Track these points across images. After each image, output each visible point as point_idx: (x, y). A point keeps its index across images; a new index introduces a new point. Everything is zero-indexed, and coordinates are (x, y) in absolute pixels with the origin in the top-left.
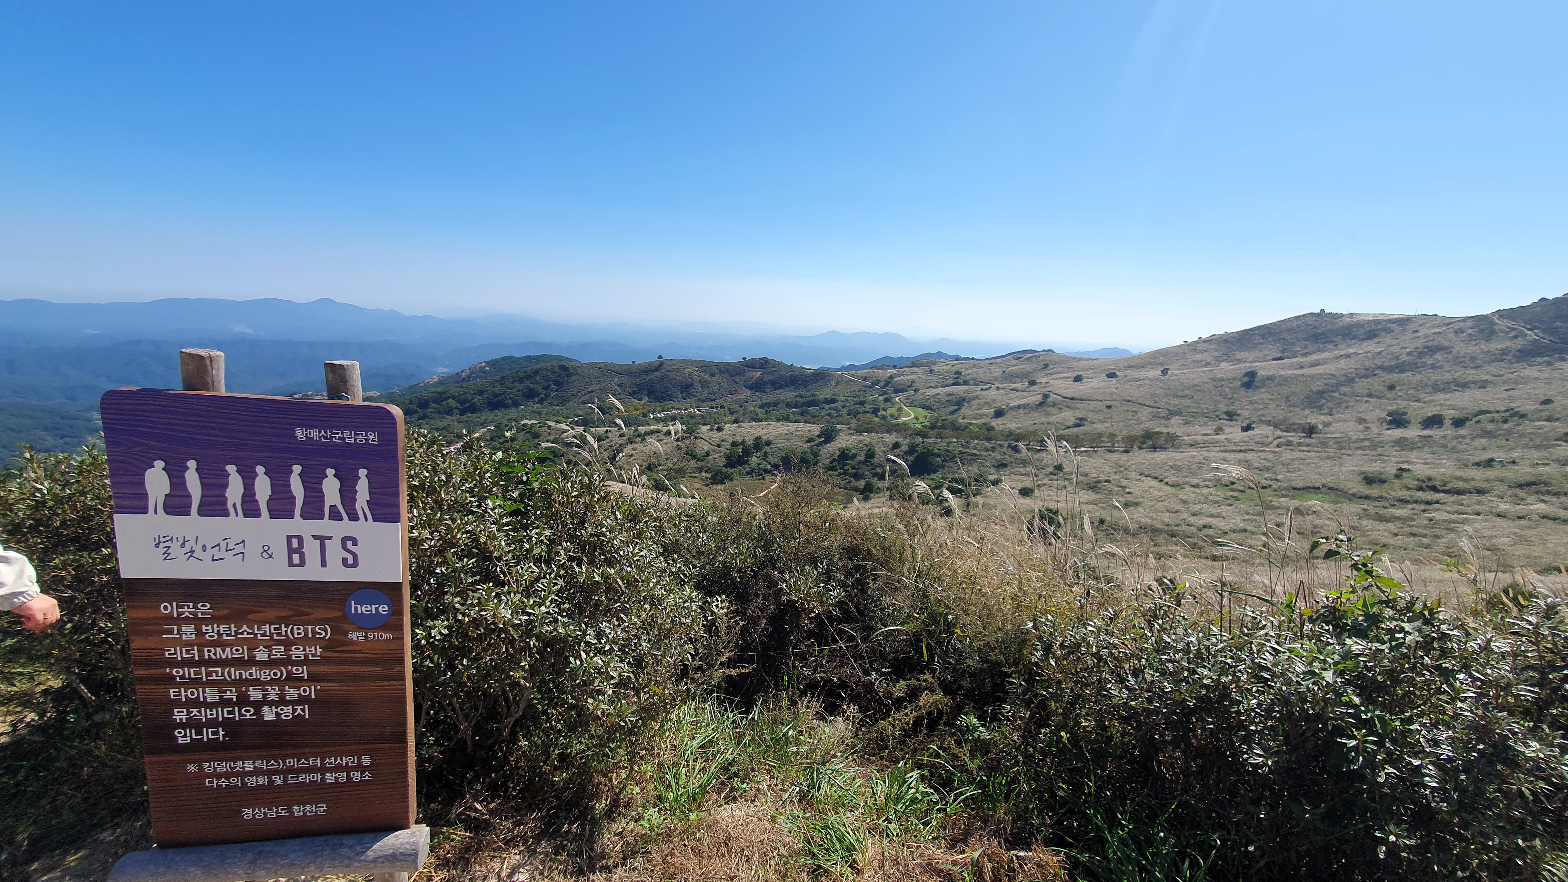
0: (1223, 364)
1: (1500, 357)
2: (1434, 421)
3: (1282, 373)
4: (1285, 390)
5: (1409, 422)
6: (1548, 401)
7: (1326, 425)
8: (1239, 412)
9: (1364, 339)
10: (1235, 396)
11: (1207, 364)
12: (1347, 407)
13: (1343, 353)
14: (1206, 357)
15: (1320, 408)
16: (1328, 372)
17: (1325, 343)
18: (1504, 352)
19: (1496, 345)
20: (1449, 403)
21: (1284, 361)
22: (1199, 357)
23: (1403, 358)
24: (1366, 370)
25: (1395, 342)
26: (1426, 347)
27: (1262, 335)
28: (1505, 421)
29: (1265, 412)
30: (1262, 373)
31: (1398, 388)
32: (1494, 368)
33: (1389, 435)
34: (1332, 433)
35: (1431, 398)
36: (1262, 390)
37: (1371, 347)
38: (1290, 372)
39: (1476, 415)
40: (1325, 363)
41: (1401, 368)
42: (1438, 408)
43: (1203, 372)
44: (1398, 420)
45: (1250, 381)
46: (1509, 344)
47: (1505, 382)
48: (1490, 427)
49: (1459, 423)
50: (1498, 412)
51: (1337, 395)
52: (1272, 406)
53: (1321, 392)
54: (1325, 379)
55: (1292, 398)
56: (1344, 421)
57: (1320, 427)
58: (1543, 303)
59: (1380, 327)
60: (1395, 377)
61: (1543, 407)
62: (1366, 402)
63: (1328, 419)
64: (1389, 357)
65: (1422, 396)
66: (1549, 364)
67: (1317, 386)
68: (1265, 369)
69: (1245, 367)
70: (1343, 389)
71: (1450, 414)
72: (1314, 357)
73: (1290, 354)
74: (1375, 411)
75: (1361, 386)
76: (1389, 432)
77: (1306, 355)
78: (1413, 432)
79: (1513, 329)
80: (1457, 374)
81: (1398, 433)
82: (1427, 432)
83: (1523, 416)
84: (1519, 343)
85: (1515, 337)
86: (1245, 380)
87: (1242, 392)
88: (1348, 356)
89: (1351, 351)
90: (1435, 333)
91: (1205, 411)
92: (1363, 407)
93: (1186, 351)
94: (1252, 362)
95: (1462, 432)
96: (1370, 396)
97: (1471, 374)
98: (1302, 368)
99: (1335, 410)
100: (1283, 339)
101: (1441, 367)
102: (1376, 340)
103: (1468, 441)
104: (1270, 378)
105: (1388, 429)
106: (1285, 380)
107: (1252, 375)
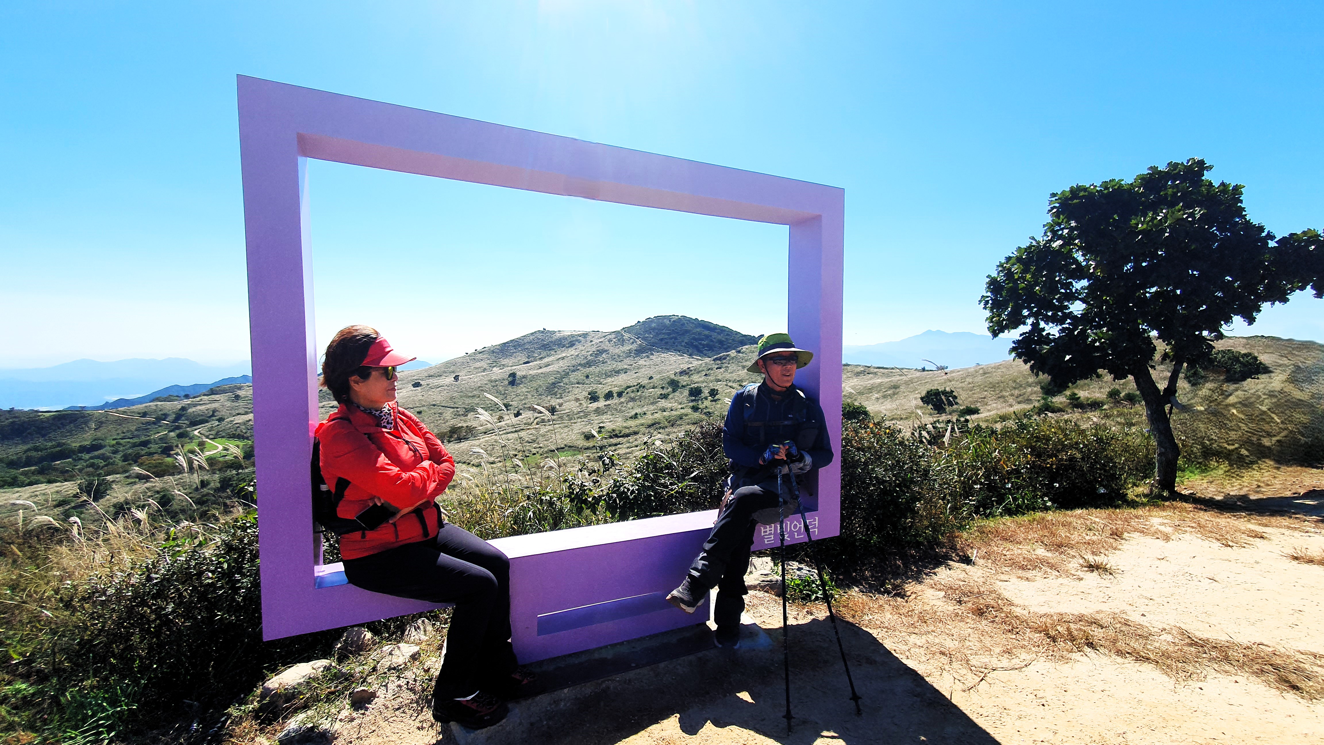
0: (495, 369)
1: (629, 354)
2: (609, 396)
3: (531, 372)
4: (535, 384)
5: (599, 398)
6: (651, 378)
7: (560, 405)
8: (511, 403)
9: (569, 347)
10: (507, 392)
11: (484, 370)
12: (569, 392)
13: (560, 356)
14: (484, 364)
15: (555, 394)
16: (555, 369)
17: (550, 350)
18: (630, 351)
19: (627, 348)
20: (614, 383)
21: (531, 364)
22: (478, 364)
23: (590, 358)
24: (573, 367)
25: (583, 348)
26: (598, 351)
27: (514, 346)
28: (638, 391)
29: (526, 401)
30: (519, 374)
31: (590, 377)
32: (628, 361)
33: (592, 407)
34: (564, 410)
35: (605, 381)
36: (521, 386)
37: (572, 352)
38: (535, 371)
39: (626, 389)
40: (552, 364)
41: (589, 364)
42: (610, 387)
43: (483, 376)
44: (594, 397)
45: (513, 380)
46: (631, 347)
47: (634, 368)
48: (633, 395)
49: (620, 394)
50: (634, 386)
51: (562, 384)
52: (530, 396)
53: (554, 384)
54: (555, 374)
55: (539, 389)
56: (569, 401)
57: (557, 407)
58: (639, 324)
59: (574, 339)
60: (588, 370)
61: (650, 381)
62: (578, 387)
63: (561, 401)
64: (583, 357)
65: (602, 380)
66: (648, 357)
67: (551, 380)
68: (521, 370)
69: (508, 370)
70: (565, 380)
71: (615, 390)
72: (546, 360)
73: (532, 359)
74: (582, 393)
75: (573, 377)
76: (591, 405)
77: (541, 359)
78: (601, 403)
79: (631, 338)
80: (614, 366)
81: (595, 405)
82: (608, 402)
83: (644, 387)
84: (634, 347)
85: (633, 343)
86: (510, 379)
87: (510, 388)
88: (563, 358)
89: (564, 355)
90: (600, 342)
91: (489, 405)
92: (576, 391)
93: (469, 361)
94: (512, 366)
95: (622, 400)
96: (578, 383)
97: (620, 366)
98: (541, 368)
99: (563, 395)
100: (527, 349)
101: (606, 362)
102: (574, 347)
103: (625, 405)
104: (524, 377)
105: (590, 403)
106: (533, 378)
107: (513, 375)
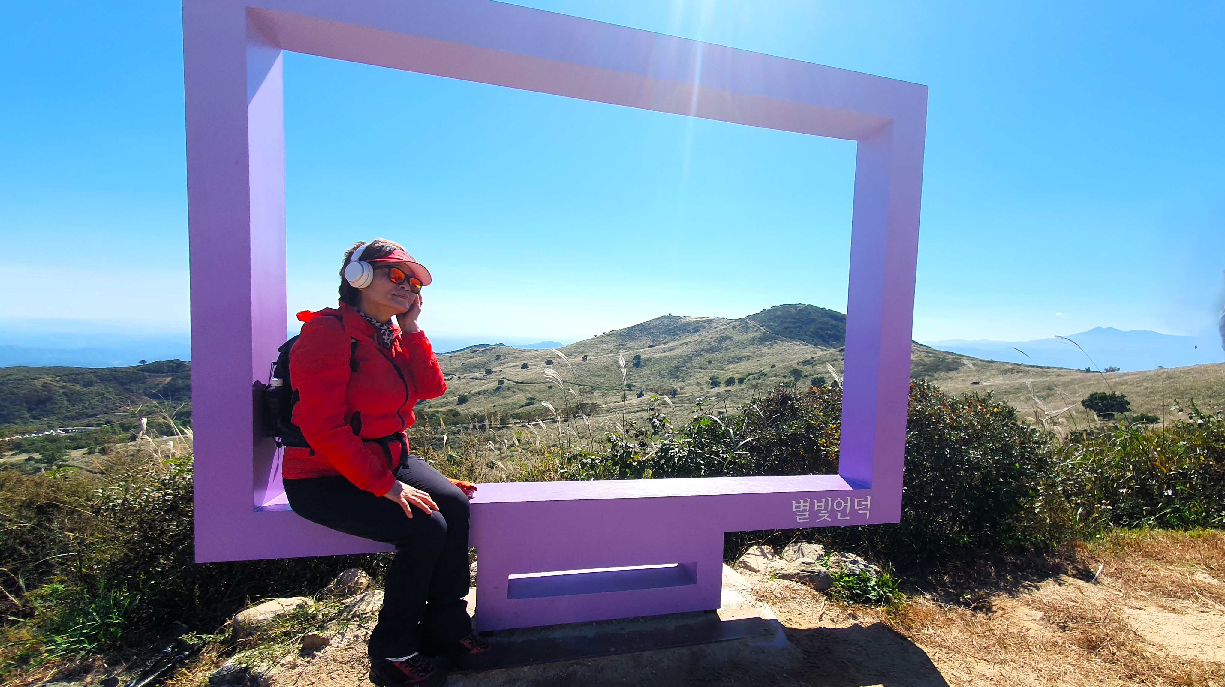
0: (621, 351)
1: (752, 341)
2: (730, 382)
3: (655, 356)
4: (658, 367)
5: (720, 383)
6: (773, 366)
7: (682, 388)
8: (634, 384)
9: (693, 333)
10: (631, 373)
11: (611, 352)
12: (691, 376)
13: (684, 341)
14: (611, 346)
15: (677, 378)
16: (678, 354)
17: (674, 335)
18: (754, 339)
19: (751, 335)
20: (736, 370)
21: (655, 348)
22: (605, 346)
23: (713, 344)
24: (697, 352)
25: (707, 334)
26: (722, 337)
27: (640, 330)
28: (759, 379)
29: (649, 383)
30: (644, 356)
31: (713, 362)
32: (751, 348)
33: (712, 392)
34: (686, 394)
35: (728, 368)
36: (645, 368)
37: (696, 337)
38: (659, 355)
39: (748, 376)
40: (676, 349)
41: (712, 350)
42: (731, 373)
43: (609, 357)
44: (715, 383)
45: (637, 362)
46: (755, 334)
47: (757, 356)
48: (754, 382)
49: (741, 381)
50: (756, 373)
51: (684, 368)
52: (652, 378)
53: (676, 367)
54: (678, 359)
55: (662, 372)
56: (691, 385)
57: (679, 390)
58: (764, 312)
59: (699, 325)
60: (710, 356)
61: (772, 369)
62: (700, 372)
63: (682, 384)
64: (706, 343)
65: (724, 366)
66: (771, 345)
67: (674, 364)
68: (646, 353)
69: (634, 353)
70: (688, 365)
71: (737, 376)
72: (670, 345)
73: (657, 343)
74: (704, 377)
75: (696, 362)
76: (712, 390)
77: (665, 343)
78: (722, 389)
79: (755, 326)
80: (737, 353)
81: (716, 390)
82: (729, 388)
83: (766, 375)
84: (758, 334)
85: (757, 330)
86: (635, 361)
87: (634, 370)
88: (687, 343)
89: (688, 340)
90: (724, 329)
91: (614, 385)
92: (698, 375)
93: (597, 343)
94: (637, 349)
95: (743, 386)
96: (700, 368)
97: (743, 353)
98: (665, 352)
99: (685, 378)
100: (652, 333)
101: (730, 349)
102: (698, 333)
103: (745, 392)
104: (648, 360)
105: (712, 388)
106: (657, 361)
107: (638, 357)
